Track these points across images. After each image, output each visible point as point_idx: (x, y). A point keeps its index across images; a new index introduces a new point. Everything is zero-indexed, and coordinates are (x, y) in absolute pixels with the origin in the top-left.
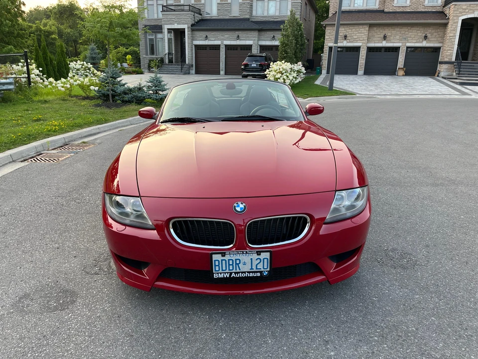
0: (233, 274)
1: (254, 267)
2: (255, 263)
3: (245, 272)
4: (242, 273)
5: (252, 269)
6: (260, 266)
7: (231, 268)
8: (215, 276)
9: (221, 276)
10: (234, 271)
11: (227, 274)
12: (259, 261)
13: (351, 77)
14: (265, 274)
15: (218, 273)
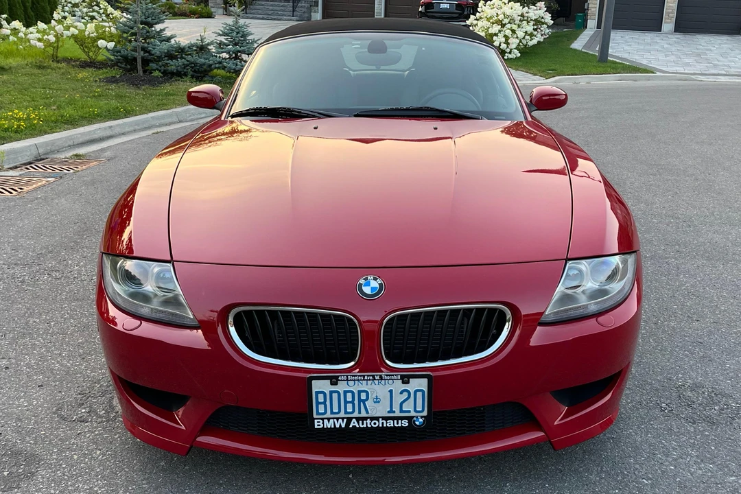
0: (354, 420)
1: (396, 408)
2: (398, 399)
3: (377, 419)
4: (372, 419)
5: (391, 411)
6: (409, 406)
7: (349, 410)
8: (318, 424)
9: (329, 425)
10: (356, 414)
11: (340, 421)
12: (405, 395)
13: (648, 37)
14: (417, 423)
15: (323, 419)
